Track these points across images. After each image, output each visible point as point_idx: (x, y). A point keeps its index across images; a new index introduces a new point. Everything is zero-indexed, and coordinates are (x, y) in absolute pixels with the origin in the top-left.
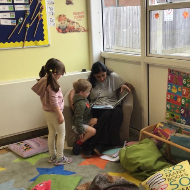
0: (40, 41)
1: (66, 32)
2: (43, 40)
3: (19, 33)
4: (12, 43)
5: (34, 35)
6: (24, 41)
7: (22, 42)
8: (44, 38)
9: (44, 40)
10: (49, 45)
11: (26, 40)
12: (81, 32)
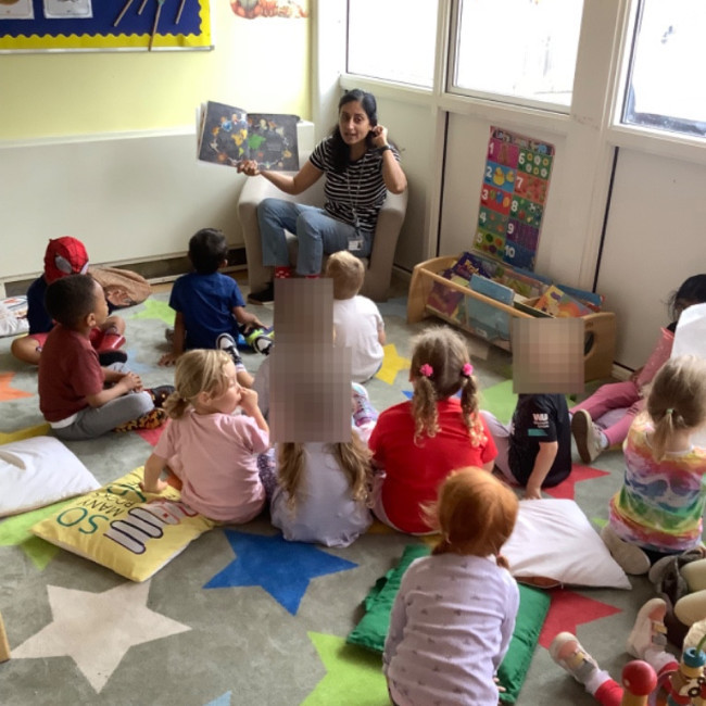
0: (191, 35)
1: (254, 16)
2: (197, 32)
3: (140, 13)
4: (122, 36)
5: (176, 19)
6: (151, 34)
7: (146, 36)
9: (201, 35)
10: (212, 48)
11: (158, 32)
12: (292, 17)
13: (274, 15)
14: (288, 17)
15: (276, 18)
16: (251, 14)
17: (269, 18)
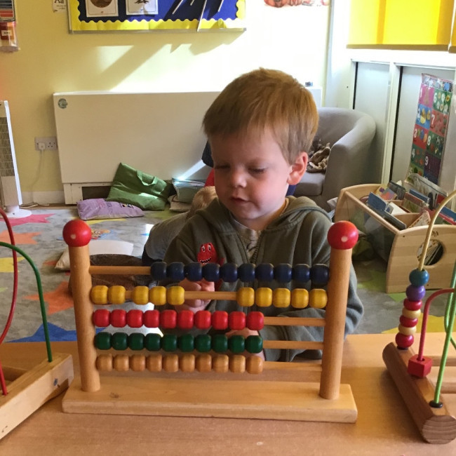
0: (229, 20)
1: (282, 5)
2: (234, 17)
3: (191, 4)
4: (178, 20)
5: (218, 9)
6: (198, 19)
7: (195, 20)
8: (238, 14)
9: (236, 19)
10: (245, 29)
11: (204, 17)
12: (314, 5)
13: (298, 4)
14: (311, 5)
15: (301, 6)
16: (279, 3)
17: (294, 7)
